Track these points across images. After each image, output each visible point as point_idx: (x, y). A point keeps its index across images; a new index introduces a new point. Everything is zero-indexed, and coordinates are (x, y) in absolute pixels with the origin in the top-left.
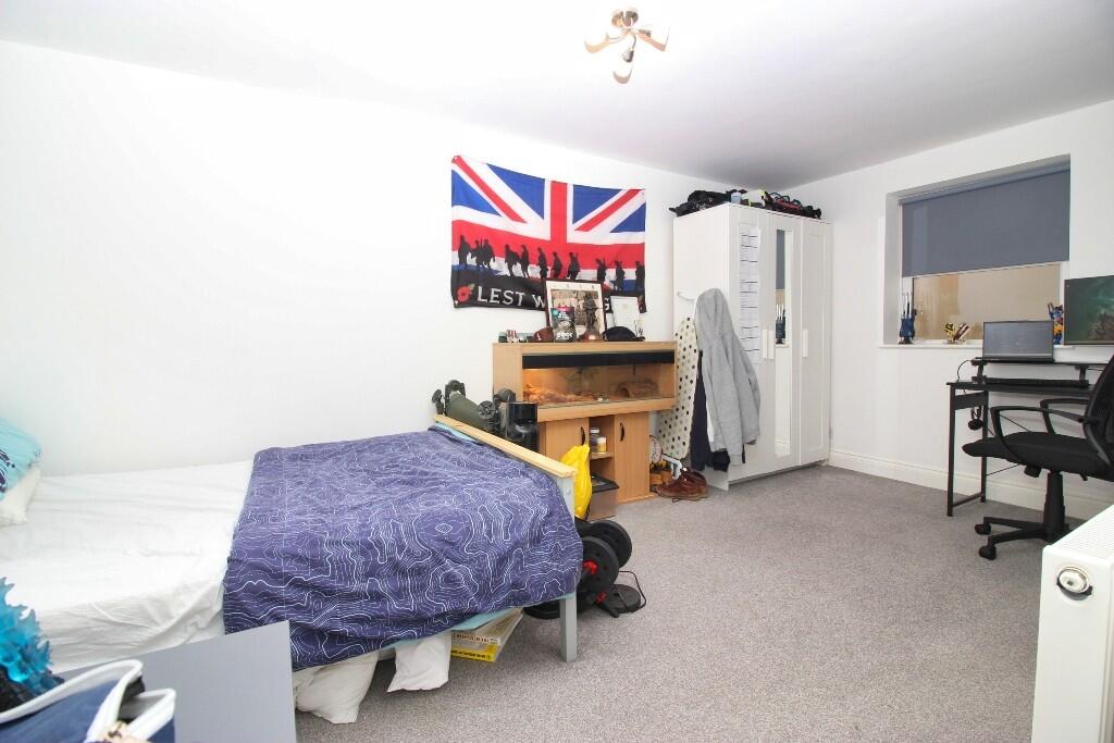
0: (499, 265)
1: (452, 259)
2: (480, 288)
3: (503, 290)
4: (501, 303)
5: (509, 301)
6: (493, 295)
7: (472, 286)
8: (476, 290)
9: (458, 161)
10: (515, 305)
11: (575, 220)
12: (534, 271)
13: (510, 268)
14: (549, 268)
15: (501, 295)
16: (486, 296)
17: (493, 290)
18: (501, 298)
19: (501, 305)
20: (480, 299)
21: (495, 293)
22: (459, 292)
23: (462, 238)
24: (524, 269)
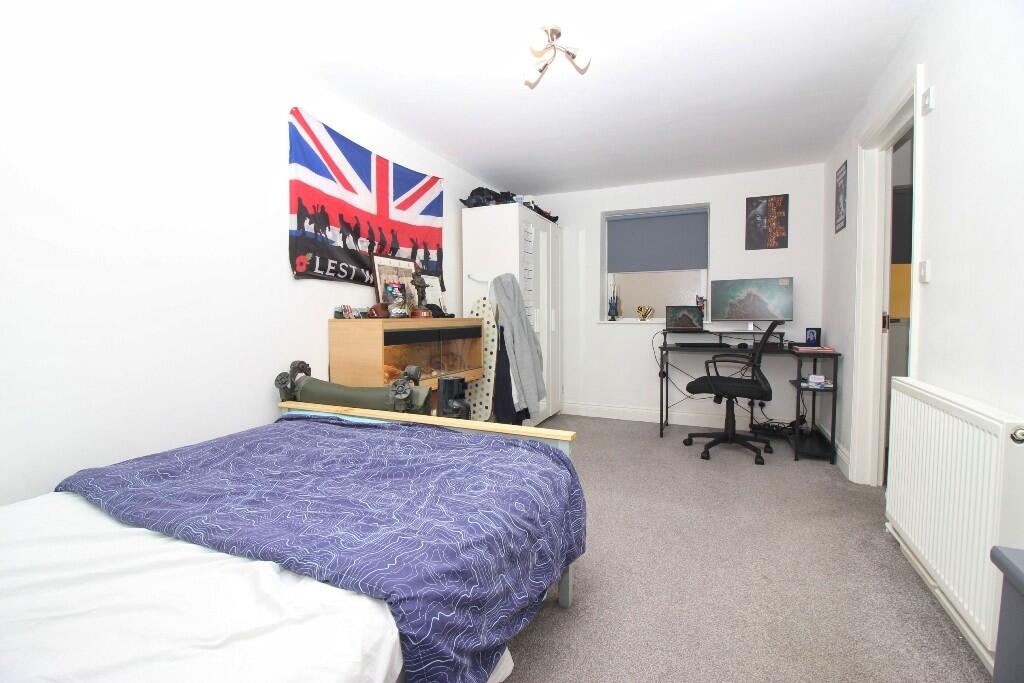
0: (334, 235)
1: (290, 222)
2: (318, 258)
3: (339, 263)
4: (336, 276)
5: (342, 274)
6: (330, 267)
7: (309, 256)
8: (313, 261)
9: (296, 112)
10: (347, 279)
11: (395, 198)
12: (363, 245)
13: (344, 239)
14: (377, 243)
15: (337, 266)
16: (323, 268)
17: (330, 261)
18: (336, 271)
19: (335, 279)
20: (317, 271)
21: (333, 265)
22: (298, 261)
23: (300, 200)
24: (356, 242)
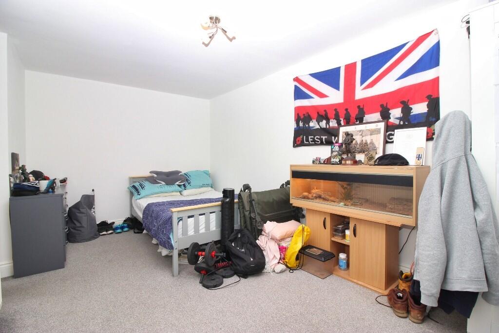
1: (292, 125)
2: (305, 137)
3: (314, 137)
5: (318, 142)
6: (310, 140)
7: (301, 137)
8: (303, 138)
9: (297, 79)
10: (322, 144)
11: (362, 83)
12: (333, 123)
13: (319, 124)
14: (342, 119)
15: (314, 139)
16: (307, 140)
17: (310, 137)
18: (314, 141)
19: (316, 144)
20: (305, 142)
21: (311, 138)
22: (297, 140)
23: (298, 114)
24: (328, 123)
